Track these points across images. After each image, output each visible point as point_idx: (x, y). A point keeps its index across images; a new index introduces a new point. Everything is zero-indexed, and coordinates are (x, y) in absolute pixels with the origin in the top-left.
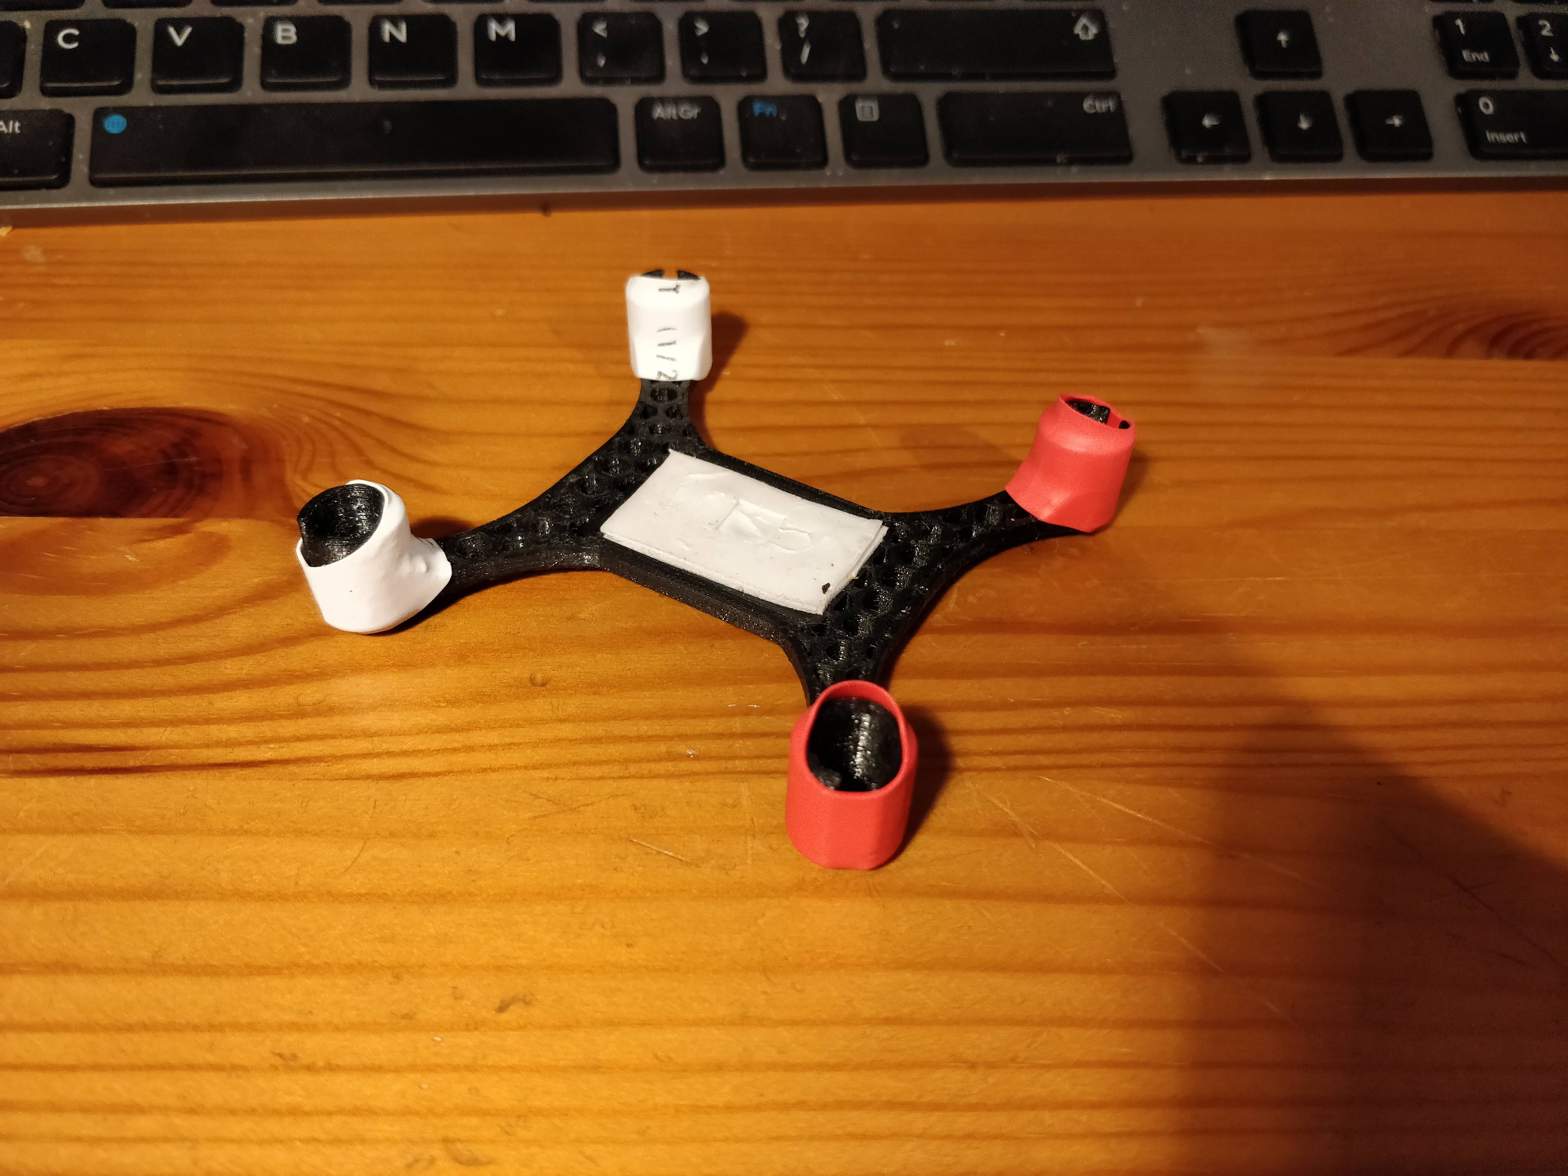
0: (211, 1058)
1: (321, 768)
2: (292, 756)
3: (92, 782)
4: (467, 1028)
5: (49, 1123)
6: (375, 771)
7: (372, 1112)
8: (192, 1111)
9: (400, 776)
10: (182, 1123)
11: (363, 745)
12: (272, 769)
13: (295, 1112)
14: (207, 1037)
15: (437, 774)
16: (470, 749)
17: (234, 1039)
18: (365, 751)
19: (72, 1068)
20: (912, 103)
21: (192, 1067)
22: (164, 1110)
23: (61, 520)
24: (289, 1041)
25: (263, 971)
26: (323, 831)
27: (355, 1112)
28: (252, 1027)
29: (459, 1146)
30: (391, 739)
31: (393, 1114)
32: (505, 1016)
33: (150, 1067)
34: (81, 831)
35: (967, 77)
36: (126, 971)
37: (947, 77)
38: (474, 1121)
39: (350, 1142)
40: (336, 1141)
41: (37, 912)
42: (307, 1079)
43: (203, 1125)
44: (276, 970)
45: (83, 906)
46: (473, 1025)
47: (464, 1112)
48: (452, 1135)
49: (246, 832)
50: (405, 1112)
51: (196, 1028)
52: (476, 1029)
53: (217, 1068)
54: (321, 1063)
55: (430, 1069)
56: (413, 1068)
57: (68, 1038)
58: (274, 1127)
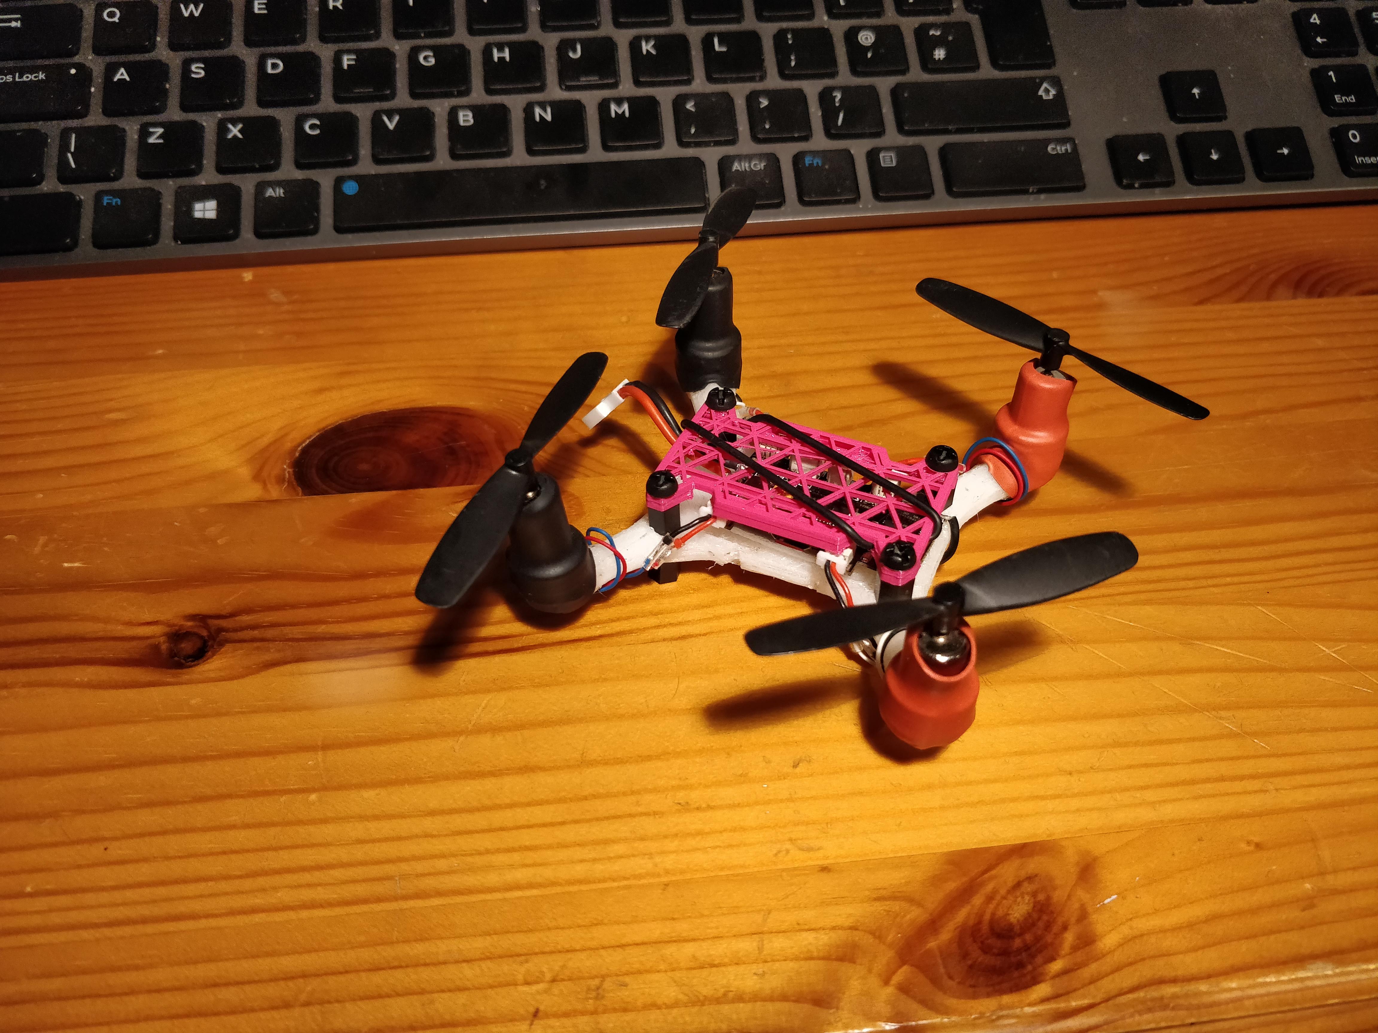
0: (640, 809)
1: (633, 637)
2: (613, 631)
3: (497, 659)
4: (779, 778)
5: (563, 854)
6: (667, 636)
7: (743, 829)
8: (642, 839)
9: (683, 638)
10: (640, 846)
11: (653, 621)
12: (605, 640)
13: (699, 833)
14: (633, 798)
15: (705, 635)
16: (718, 617)
17: (648, 797)
18: (657, 624)
19: (563, 823)
20: (920, 151)
21: (632, 816)
22: (625, 840)
23: (394, 492)
24: (681, 796)
25: (649, 758)
26: (651, 674)
27: (734, 830)
28: (655, 790)
29: (799, 842)
30: (668, 615)
31: (756, 829)
32: (798, 770)
33: (607, 818)
34: (503, 689)
35: (959, 131)
36: (569, 767)
37: (946, 132)
38: (803, 828)
39: (738, 846)
40: (730, 846)
41: (499, 739)
42: (701, 815)
43: (653, 846)
44: (658, 757)
45: (526, 733)
46: (782, 777)
47: (796, 824)
48: (793, 837)
49: (605, 680)
50: (762, 828)
51: (624, 794)
52: (784, 778)
53: (647, 814)
54: (704, 806)
55: (768, 802)
56: (757, 803)
57: (552, 808)
58: (692, 842)
